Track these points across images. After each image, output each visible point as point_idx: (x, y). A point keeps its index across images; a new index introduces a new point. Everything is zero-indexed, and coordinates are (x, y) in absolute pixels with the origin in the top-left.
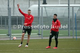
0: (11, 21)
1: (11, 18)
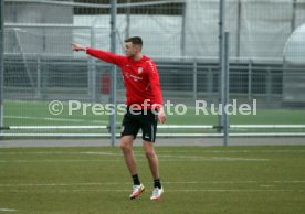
0: (231, 80)
1: (229, 67)
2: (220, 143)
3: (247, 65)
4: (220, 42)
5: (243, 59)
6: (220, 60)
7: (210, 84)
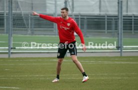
0: (124, 24)
1: (122, 18)
2: (119, 55)
3: (131, 17)
4: (118, 6)
5: (130, 14)
6: (118, 14)
7: (113, 26)
